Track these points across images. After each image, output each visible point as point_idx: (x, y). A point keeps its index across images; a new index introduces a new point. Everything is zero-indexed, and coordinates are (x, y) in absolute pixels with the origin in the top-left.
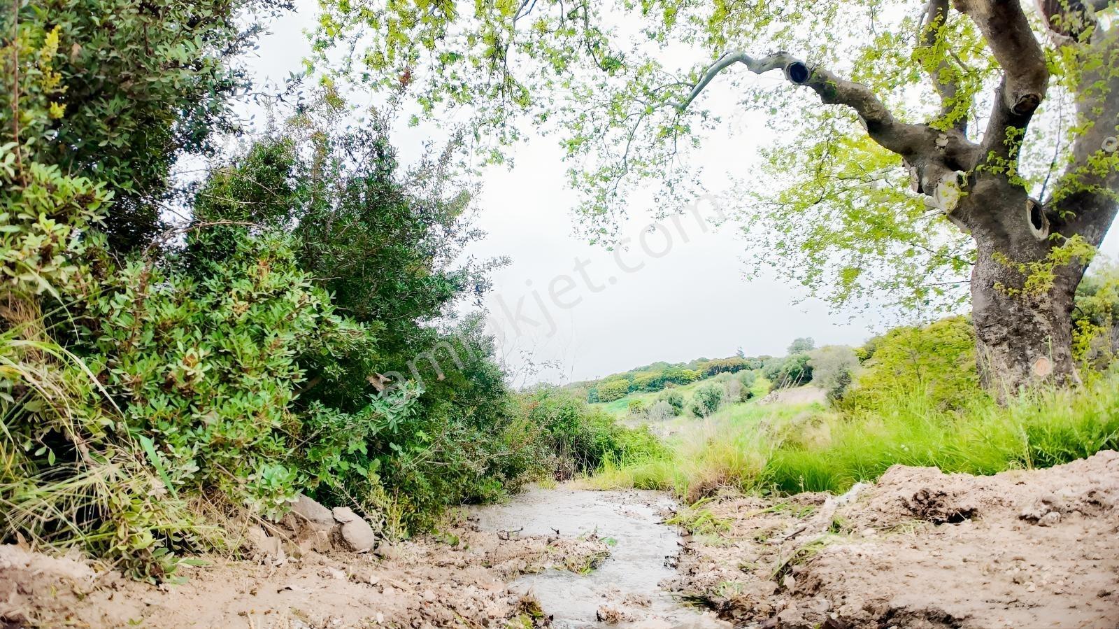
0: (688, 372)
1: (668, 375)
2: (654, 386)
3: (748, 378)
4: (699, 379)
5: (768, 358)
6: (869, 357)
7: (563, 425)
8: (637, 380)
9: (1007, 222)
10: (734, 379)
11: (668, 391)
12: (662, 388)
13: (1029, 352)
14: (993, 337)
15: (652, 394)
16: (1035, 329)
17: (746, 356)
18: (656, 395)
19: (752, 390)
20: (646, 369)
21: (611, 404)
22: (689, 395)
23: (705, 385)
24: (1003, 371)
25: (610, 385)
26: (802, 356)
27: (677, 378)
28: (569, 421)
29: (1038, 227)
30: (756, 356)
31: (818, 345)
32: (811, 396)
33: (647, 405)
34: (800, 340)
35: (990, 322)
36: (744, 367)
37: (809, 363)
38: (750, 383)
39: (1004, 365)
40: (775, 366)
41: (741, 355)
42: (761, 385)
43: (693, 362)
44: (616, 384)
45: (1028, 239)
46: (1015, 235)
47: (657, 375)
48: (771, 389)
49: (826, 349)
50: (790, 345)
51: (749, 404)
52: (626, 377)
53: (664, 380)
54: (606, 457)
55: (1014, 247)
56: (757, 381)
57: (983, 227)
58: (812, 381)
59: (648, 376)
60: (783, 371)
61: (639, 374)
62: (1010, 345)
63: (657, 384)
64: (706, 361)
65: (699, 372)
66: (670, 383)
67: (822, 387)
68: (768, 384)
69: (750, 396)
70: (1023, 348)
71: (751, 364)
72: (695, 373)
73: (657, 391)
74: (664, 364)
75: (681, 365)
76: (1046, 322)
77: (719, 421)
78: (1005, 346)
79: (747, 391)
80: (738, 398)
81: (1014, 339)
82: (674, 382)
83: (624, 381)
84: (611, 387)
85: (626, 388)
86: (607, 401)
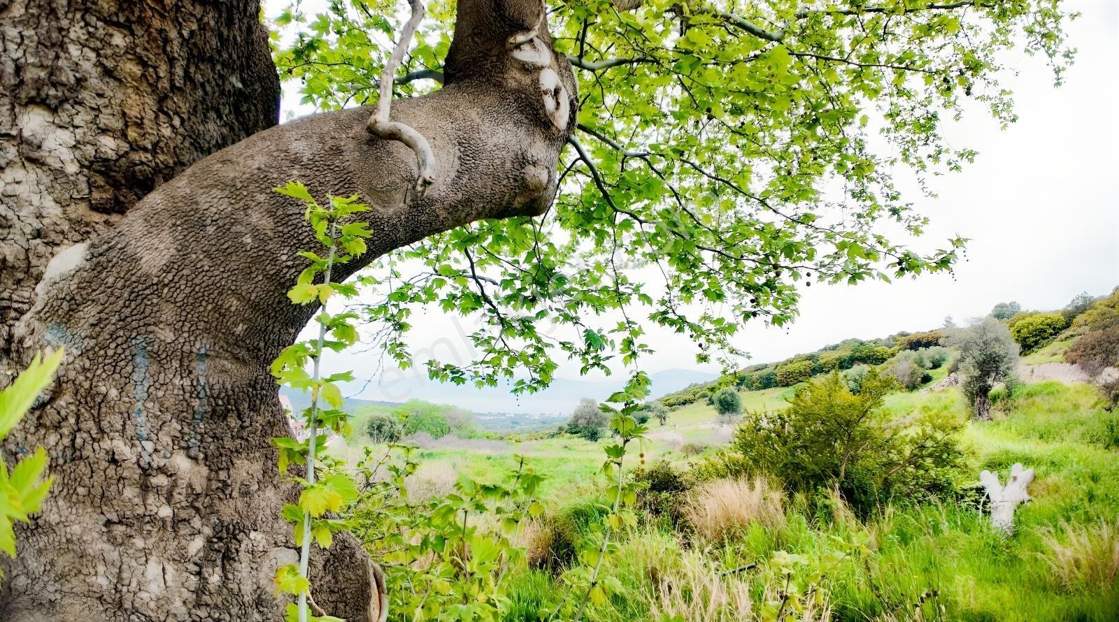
0: (881, 349)
1: (858, 354)
8: (822, 361)
20: (835, 348)
21: (789, 389)
25: (790, 368)
27: (869, 357)
34: (1002, 306)
44: (796, 367)
47: (846, 354)
48: (950, 371)
52: (811, 357)
53: (852, 359)
59: (835, 355)
61: (825, 354)
64: (907, 335)
65: (898, 349)
66: (859, 363)
72: (890, 351)
74: (855, 340)
75: (876, 343)
82: (865, 362)
83: (807, 362)
84: (792, 370)
85: (808, 370)
86: (787, 385)
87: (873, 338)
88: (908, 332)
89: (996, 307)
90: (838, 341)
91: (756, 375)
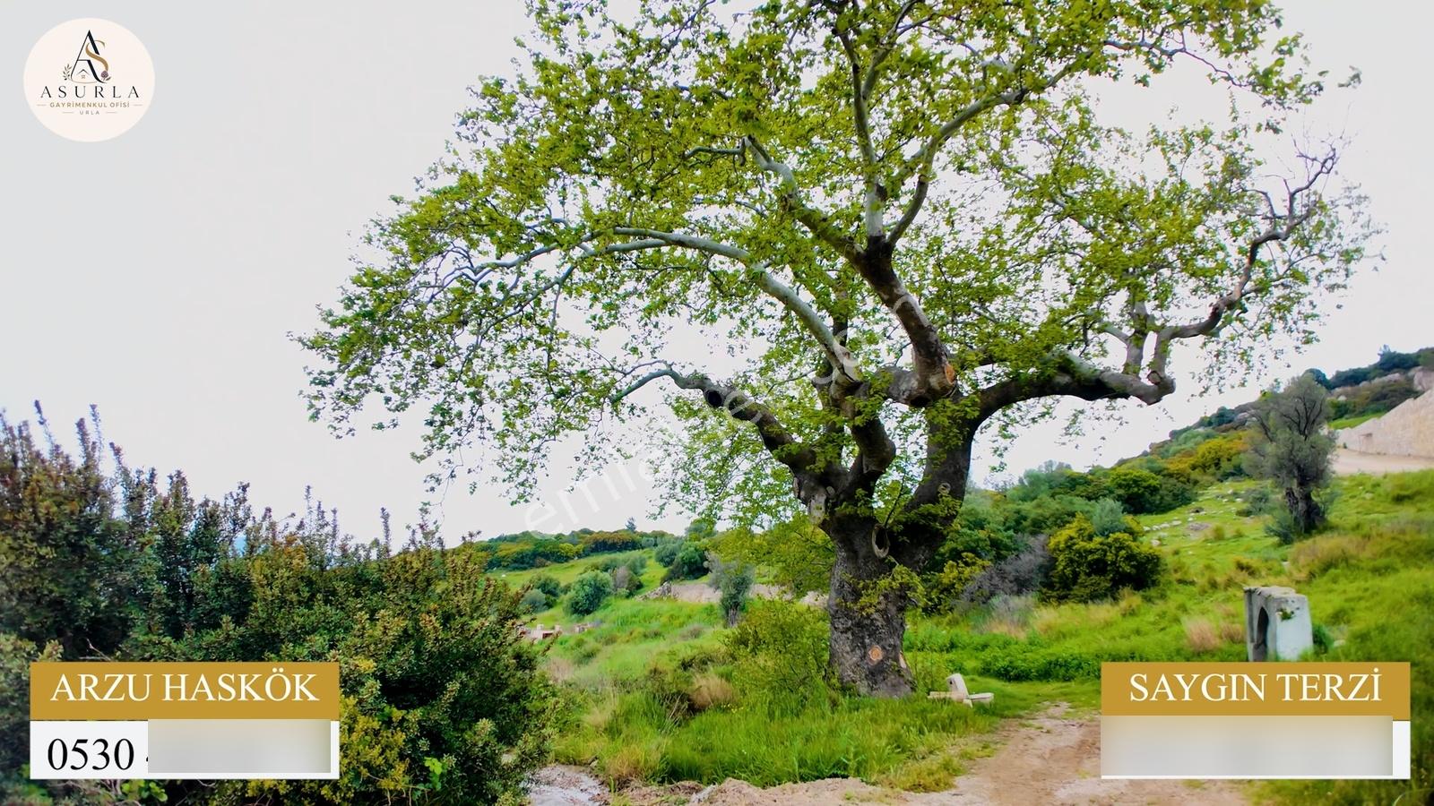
0: (565, 546)
1: (541, 549)
2: (522, 562)
3: (638, 561)
4: (580, 556)
5: (663, 534)
8: (500, 554)
9: (858, 542)
10: (622, 564)
11: (540, 572)
12: (532, 567)
13: (867, 641)
14: (840, 626)
15: (521, 573)
16: (872, 624)
17: (637, 529)
18: (524, 577)
19: (643, 578)
20: (513, 539)
22: (566, 577)
23: (586, 566)
24: (847, 653)
26: (700, 543)
27: (553, 554)
29: (880, 548)
30: (649, 532)
32: (703, 593)
35: (839, 615)
36: (634, 544)
37: (706, 554)
38: (641, 570)
39: (848, 649)
40: (670, 546)
41: (631, 527)
42: (654, 572)
43: (573, 534)
45: (871, 555)
46: (862, 552)
47: (528, 548)
48: (664, 580)
50: (688, 525)
51: (638, 598)
52: (487, 548)
53: (535, 555)
55: (861, 561)
56: (649, 565)
57: (841, 542)
58: (707, 576)
59: (515, 548)
60: (679, 557)
61: (502, 546)
62: (853, 634)
63: (527, 560)
64: (591, 533)
65: (580, 547)
66: (543, 560)
67: (717, 587)
68: (662, 571)
69: (640, 586)
70: (863, 638)
71: (643, 542)
72: (575, 549)
73: (525, 569)
74: (535, 533)
75: (559, 537)
76: (880, 619)
77: (602, 621)
78: (849, 635)
79: (637, 580)
80: (624, 591)
81: (856, 629)
82: (548, 559)
85: (485, 562)
88: (591, 529)
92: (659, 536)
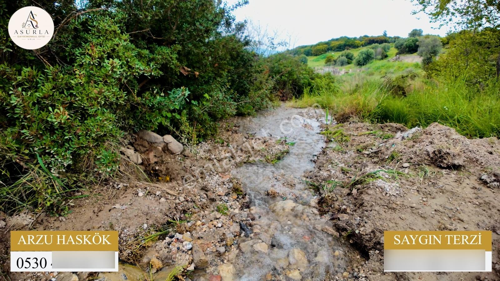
0: (357, 42)
1: (347, 43)
2: (340, 48)
3: (386, 47)
4: (363, 46)
5: (398, 38)
6: (448, 43)
7: (287, 75)
8: (332, 45)
10: (380, 47)
11: (346, 52)
12: (344, 50)
15: (339, 52)
17: (388, 36)
18: (340, 53)
19: (388, 53)
20: (337, 40)
21: (318, 57)
22: (356, 54)
23: (364, 49)
25: (318, 47)
26: (415, 39)
27: (352, 45)
28: (290, 74)
30: (393, 36)
31: (424, 33)
32: (415, 59)
33: (335, 58)
34: (416, 30)
36: (386, 41)
37: (417, 43)
38: (387, 50)
40: (401, 42)
41: (385, 35)
42: (393, 51)
43: (361, 37)
44: (321, 47)
47: (342, 43)
48: (397, 54)
49: (428, 36)
50: (410, 32)
51: (385, 61)
52: (327, 43)
53: (345, 46)
54: (306, 90)
56: (391, 49)
58: (417, 53)
59: (337, 43)
60: (404, 45)
61: (333, 42)
63: (342, 47)
64: (368, 37)
65: (363, 42)
66: (348, 47)
67: (421, 56)
68: (396, 51)
69: (386, 57)
71: (390, 40)
72: (361, 43)
73: (341, 51)
74: (346, 37)
75: (355, 39)
77: (369, 68)
79: (385, 53)
80: (380, 57)
82: (350, 47)
83: (325, 45)
84: (319, 48)
85: (326, 49)
86: (316, 55)
87: (353, 37)
88: (368, 35)
89: (413, 30)
90: (338, 37)
91: (302, 50)
92: (397, 38)
